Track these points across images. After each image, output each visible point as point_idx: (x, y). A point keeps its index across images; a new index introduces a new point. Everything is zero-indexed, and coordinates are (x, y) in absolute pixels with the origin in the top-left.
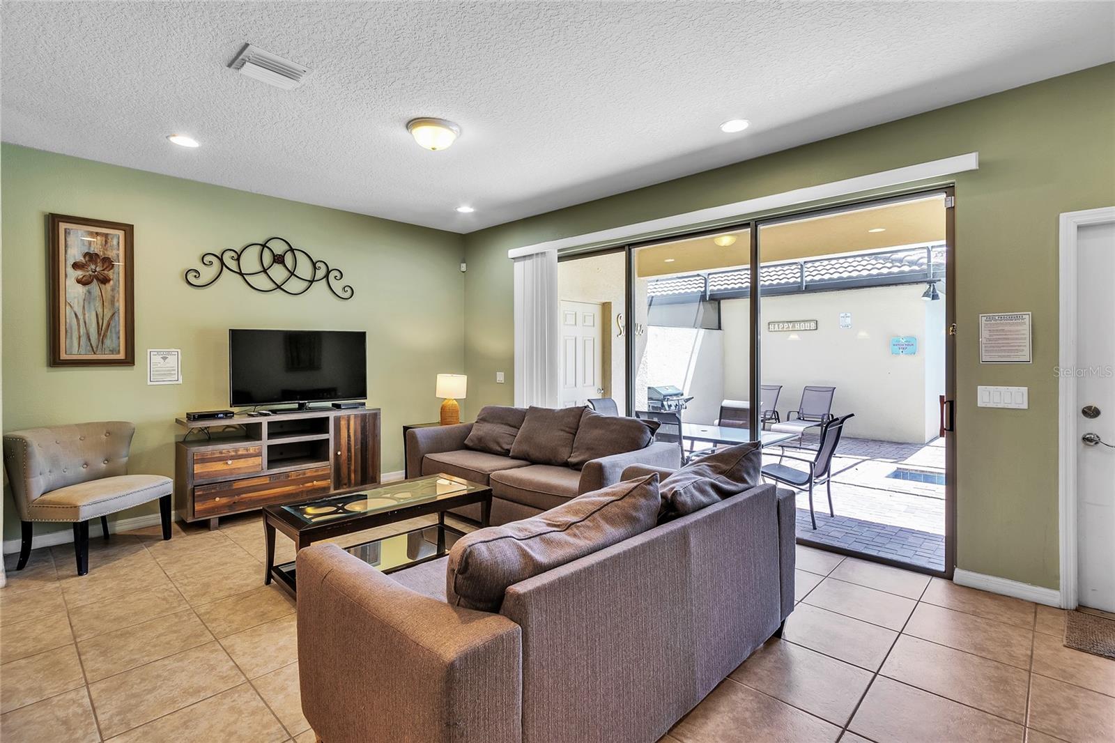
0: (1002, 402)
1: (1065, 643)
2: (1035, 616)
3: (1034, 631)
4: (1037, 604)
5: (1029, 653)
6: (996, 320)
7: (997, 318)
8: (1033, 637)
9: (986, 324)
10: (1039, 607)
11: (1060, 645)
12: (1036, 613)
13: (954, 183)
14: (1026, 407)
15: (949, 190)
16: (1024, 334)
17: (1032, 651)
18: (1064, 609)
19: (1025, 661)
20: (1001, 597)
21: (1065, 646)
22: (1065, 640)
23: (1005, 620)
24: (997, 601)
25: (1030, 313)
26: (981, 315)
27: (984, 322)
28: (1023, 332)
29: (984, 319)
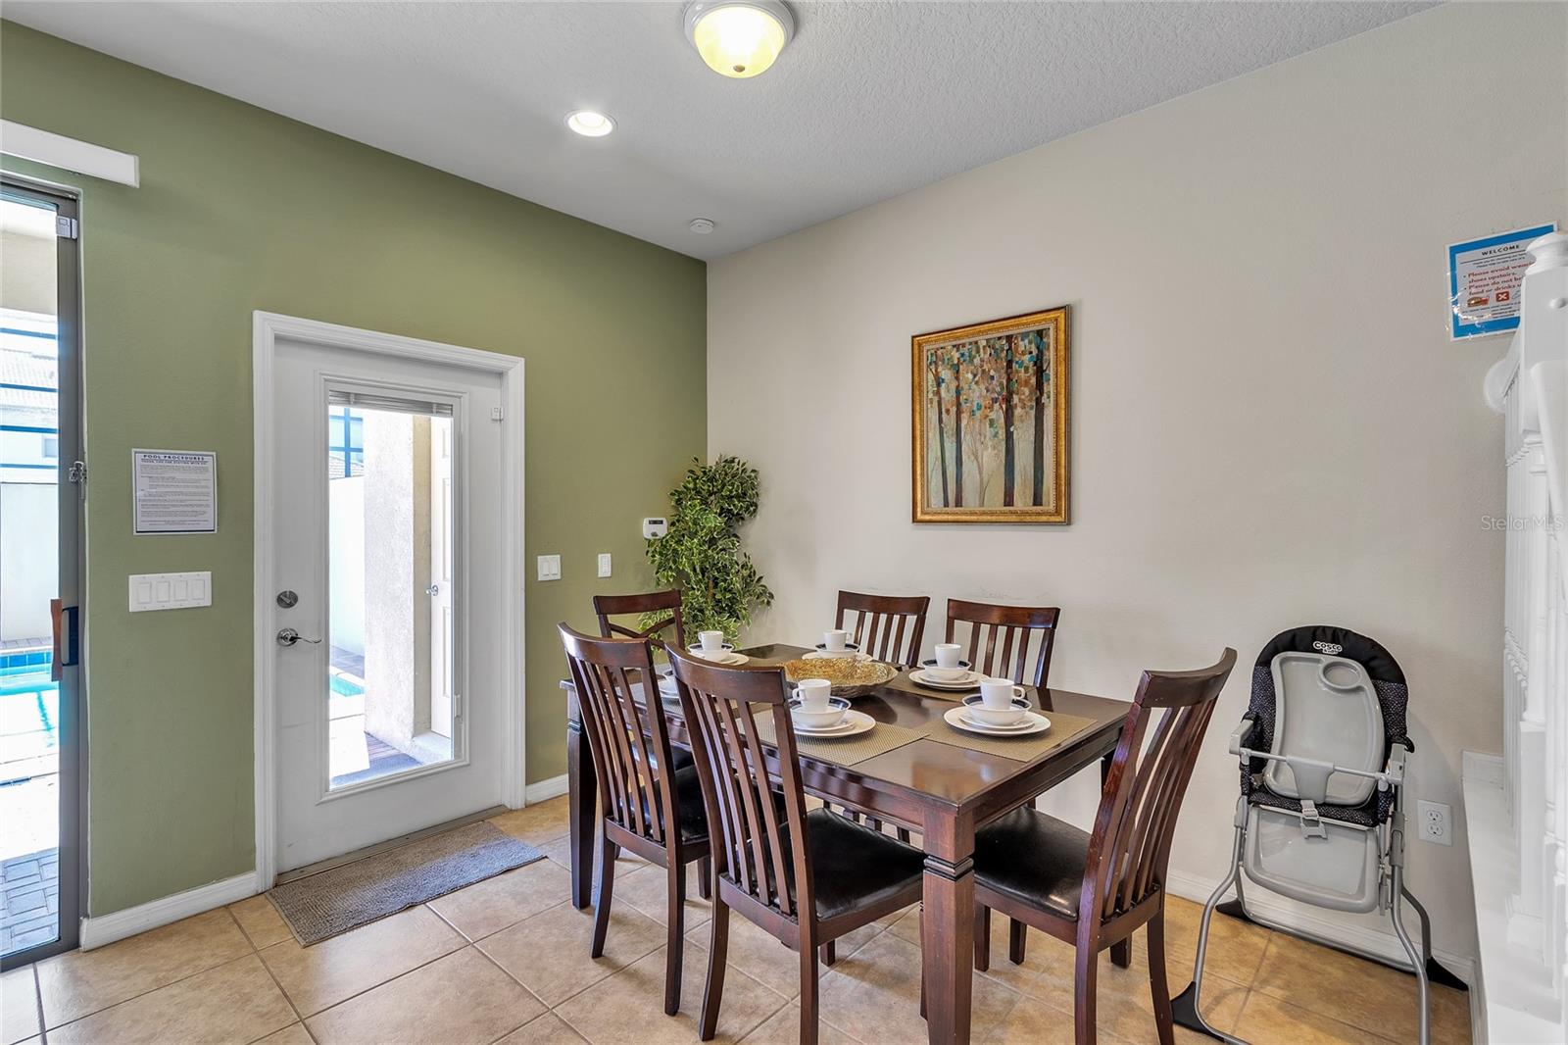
0: (172, 598)
1: (303, 943)
2: (240, 927)
3: (256, 951)
4: (227, 906)
5: (278, 991)
6: (161, 461)
7: (162, 458)
8: (263, 961)
9: (145, 467)
10: (233, 909)
11: (297, 950)
12: (236, 921)
13: (77, 195)
14: (209, 604)
15: (65, 203)
16: (206, 487)
17: (278, 985)
18: (262, 893)
19: (283, 1009)
20: (175, 927)
21: (305, 947)
22: (300, 939)
23: (211, 962)
24: (174, 939)
25: (214, 454)
26: (133, 450)
27: (139, 462)
28: (203, 483)
29: (140, 456)
